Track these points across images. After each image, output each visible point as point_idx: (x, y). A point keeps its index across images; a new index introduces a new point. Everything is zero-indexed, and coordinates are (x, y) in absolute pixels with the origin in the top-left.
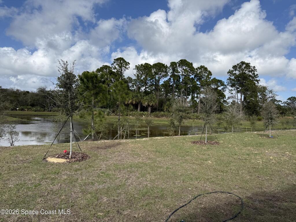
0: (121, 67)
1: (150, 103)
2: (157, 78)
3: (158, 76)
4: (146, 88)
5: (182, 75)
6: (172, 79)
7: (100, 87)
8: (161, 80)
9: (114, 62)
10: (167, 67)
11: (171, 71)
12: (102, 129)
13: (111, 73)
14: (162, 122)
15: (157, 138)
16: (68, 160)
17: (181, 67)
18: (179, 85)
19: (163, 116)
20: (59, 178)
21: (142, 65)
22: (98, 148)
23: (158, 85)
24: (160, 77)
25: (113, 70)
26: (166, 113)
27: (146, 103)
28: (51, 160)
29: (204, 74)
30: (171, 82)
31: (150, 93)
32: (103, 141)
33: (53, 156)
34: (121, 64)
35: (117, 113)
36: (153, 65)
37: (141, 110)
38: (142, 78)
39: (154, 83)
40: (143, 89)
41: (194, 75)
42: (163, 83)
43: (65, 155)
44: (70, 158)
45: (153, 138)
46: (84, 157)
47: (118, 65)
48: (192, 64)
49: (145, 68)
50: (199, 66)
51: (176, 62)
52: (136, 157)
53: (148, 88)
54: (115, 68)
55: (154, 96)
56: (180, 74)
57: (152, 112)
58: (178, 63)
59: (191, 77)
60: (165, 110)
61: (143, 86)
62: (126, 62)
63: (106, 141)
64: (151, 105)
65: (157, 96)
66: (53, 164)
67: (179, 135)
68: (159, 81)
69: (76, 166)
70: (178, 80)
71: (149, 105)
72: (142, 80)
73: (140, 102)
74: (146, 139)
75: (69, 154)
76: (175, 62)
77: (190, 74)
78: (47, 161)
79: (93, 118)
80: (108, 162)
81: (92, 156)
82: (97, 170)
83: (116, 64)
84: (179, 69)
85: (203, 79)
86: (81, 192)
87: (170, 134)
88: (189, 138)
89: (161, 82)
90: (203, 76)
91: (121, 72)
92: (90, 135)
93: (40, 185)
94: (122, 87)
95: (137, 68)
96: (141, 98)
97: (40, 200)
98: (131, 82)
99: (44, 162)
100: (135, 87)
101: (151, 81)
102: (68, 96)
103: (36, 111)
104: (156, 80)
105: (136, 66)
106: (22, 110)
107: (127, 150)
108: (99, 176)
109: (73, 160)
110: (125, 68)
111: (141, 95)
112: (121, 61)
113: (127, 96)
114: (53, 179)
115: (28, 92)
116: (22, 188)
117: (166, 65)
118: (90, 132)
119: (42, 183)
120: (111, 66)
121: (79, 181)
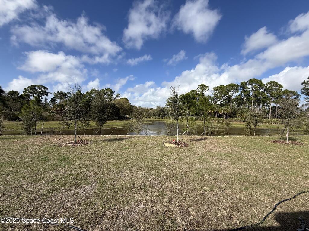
0: (203, 90)
1: (225, 112)
2: (230, 94)
3: (230, 93)
4: (221, 102)
5: (252, 90)
6: (243, 94)
7: (191, 102)
8: (233, 95)
9: (198, 87)
10: (238, 86)
11: (241, 88)
12: (194, 128)
13: (197, 94)
14: (236, 126)
15: (235, 136)
16: (177, 146)
17: (251, 85)
18: (249, 98)
19: (236, 121)
20: (173, 156)
21: (218, 86)
22: (193, 140)
23: (231, 99)
24: (232, 93)
25: (198, 92)
26: (239, 119)
27: (222, 112)
28: (167, 145)
29: (274, 87)
30: (242, 96)
31: (225, 105)
32: (195, 136)
33: (168, 143)
34: (203, 88)
35: (201, 119)
36: (226, 86)
37: (218, 117)
38: (218, 95)
39: (228, 98)
40: (219, 103)
41: (263, 89)
42: (235, 97)
43: (174, 143)
44: (177, 144)
45: (232, 136)
46: (185, 145)
47: (201, 89)
48: (261, 81)
49: (220, 89)
50: (269, 82)
51: (246, 81)
52: (223, 148)
53: (222, 102)
54: (199, 91)
55: (228, 107)
56: (250, 90)
57: (227, 118)
58: (248, 82)
59: (261, 91)
60: (237, 117)
61: (219, 101)
62: (206, 86)
63: (197, 136)
64: (226, 113)
65: (230, 107)
66: (168, 147)
67: (254, 135)
68: (231, 96)
69: (181, 150)
70: (249, 94)
71: (224, 114)
72: (218, 97)
73: (217, 111)
74: (227, 136)
75: (176, 142)
76: (244, 82)
77: (260, 89)
78: (165, 145)
79: (188, 121)
80: (202, 150)
81: (191, 145)
82: (196, 154)
83: (199, 88)
84: (249, 86)
85: (273, 91)
86: (188, 168)
87: (247, 134)
88: (266, 138)
89: (234, 96)
90: (273, 89)
91: (203, 93)
92: (186, 132)
93: (163, 159)
94: (206, 101)
95: (214, 89)
96: (218, 109)
97: (164, 168)
98: (210, 99)
99: (163, 145)
100: (213, 102)
101: (226, 96)
102: (175, 107)
103: (156, 118)
104: (229, 96)
105: (213, 88)
106: (150, 118)
107: (214, 143)
108: (198, 159)
109: (180, 146)
110: (206, 90)
111: (217, 107)
112: (202, 86)
113: (209, 107)
114: (169, 156)
115: (152, 109)
116: (154, 159)
117: (238, 85)
118: (186, 130)
119: (163, 158)
120: (196, 90)
121: (185, 160)
